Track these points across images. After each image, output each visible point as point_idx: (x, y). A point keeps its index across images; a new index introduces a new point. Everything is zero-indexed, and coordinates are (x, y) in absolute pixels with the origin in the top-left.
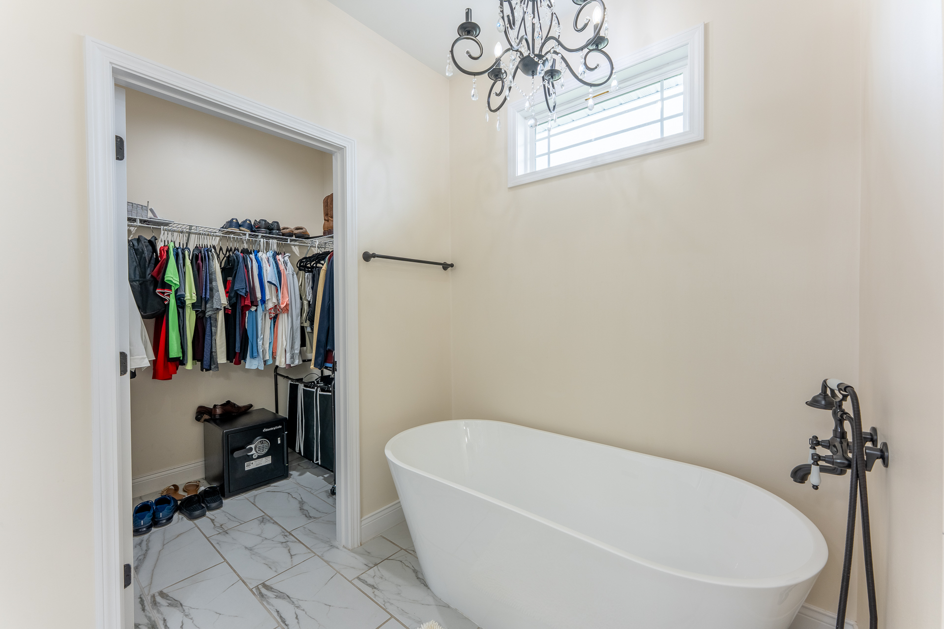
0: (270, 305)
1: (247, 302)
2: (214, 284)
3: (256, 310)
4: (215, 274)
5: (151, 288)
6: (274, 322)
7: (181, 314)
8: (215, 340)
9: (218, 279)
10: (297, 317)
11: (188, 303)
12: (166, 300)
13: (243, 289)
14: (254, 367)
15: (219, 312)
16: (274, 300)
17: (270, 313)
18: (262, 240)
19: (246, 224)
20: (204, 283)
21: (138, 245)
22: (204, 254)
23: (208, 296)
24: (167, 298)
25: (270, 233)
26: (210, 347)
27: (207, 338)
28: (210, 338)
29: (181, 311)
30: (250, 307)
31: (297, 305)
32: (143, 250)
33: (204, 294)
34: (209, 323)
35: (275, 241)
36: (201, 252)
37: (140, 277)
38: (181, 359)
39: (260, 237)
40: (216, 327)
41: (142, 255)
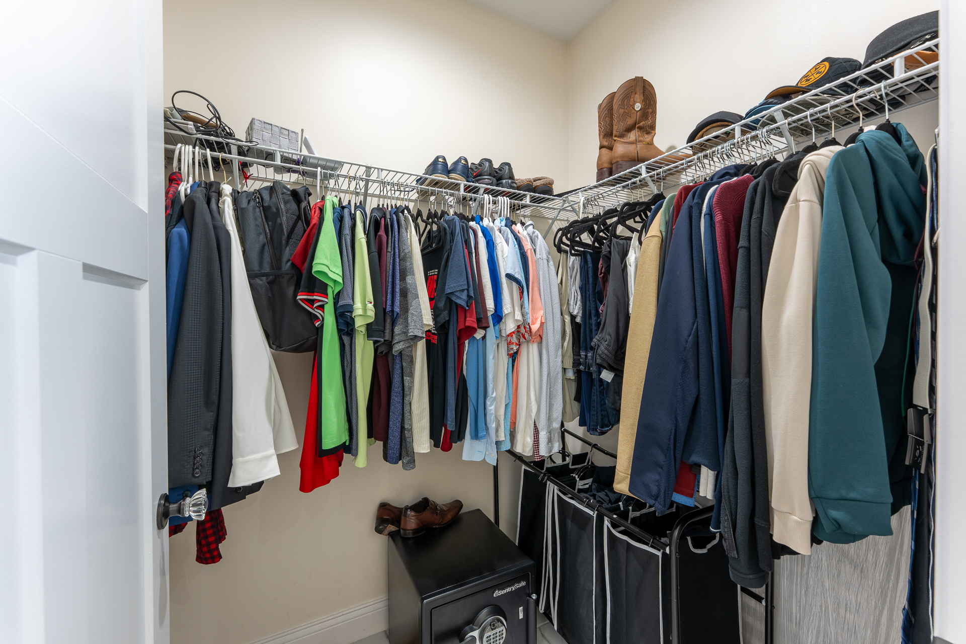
0: (510, 326)
1: (471, 321)
2: (409, 280)
3: (484, 338)
4: (411, 257)
5: (290, 291)
6: (513, 361)
7: (347, 348)
8: (410, 404)
9: (416, 271)
10: (557, 351)
11: (360, 323)
12: (317, 319)
13: (463, 290)
14: (478, 458)
15: (416, 345)
16: (518, 316)
17: (510, 343)
18: (486, 196)
19: (460, 167)
20: (390, 280)
21: (271, 197)
22: (392, 219)
23: (397, 309)
24: (318, 313)
25: (497, 185)
26: (400, 419)
27: (395, 399)
28: (399, 399)
29: (346, 339)
30: (474, 330)
31: (555, 324)
32: (278, 209)
33: (389, 302)
34: (398, 366)
35: (506, 200)
36: (385, 217)
37: (272, 267)
38: (347, 444)
39: (482, 191)
40: (412, 375)
41: (276, 219)
